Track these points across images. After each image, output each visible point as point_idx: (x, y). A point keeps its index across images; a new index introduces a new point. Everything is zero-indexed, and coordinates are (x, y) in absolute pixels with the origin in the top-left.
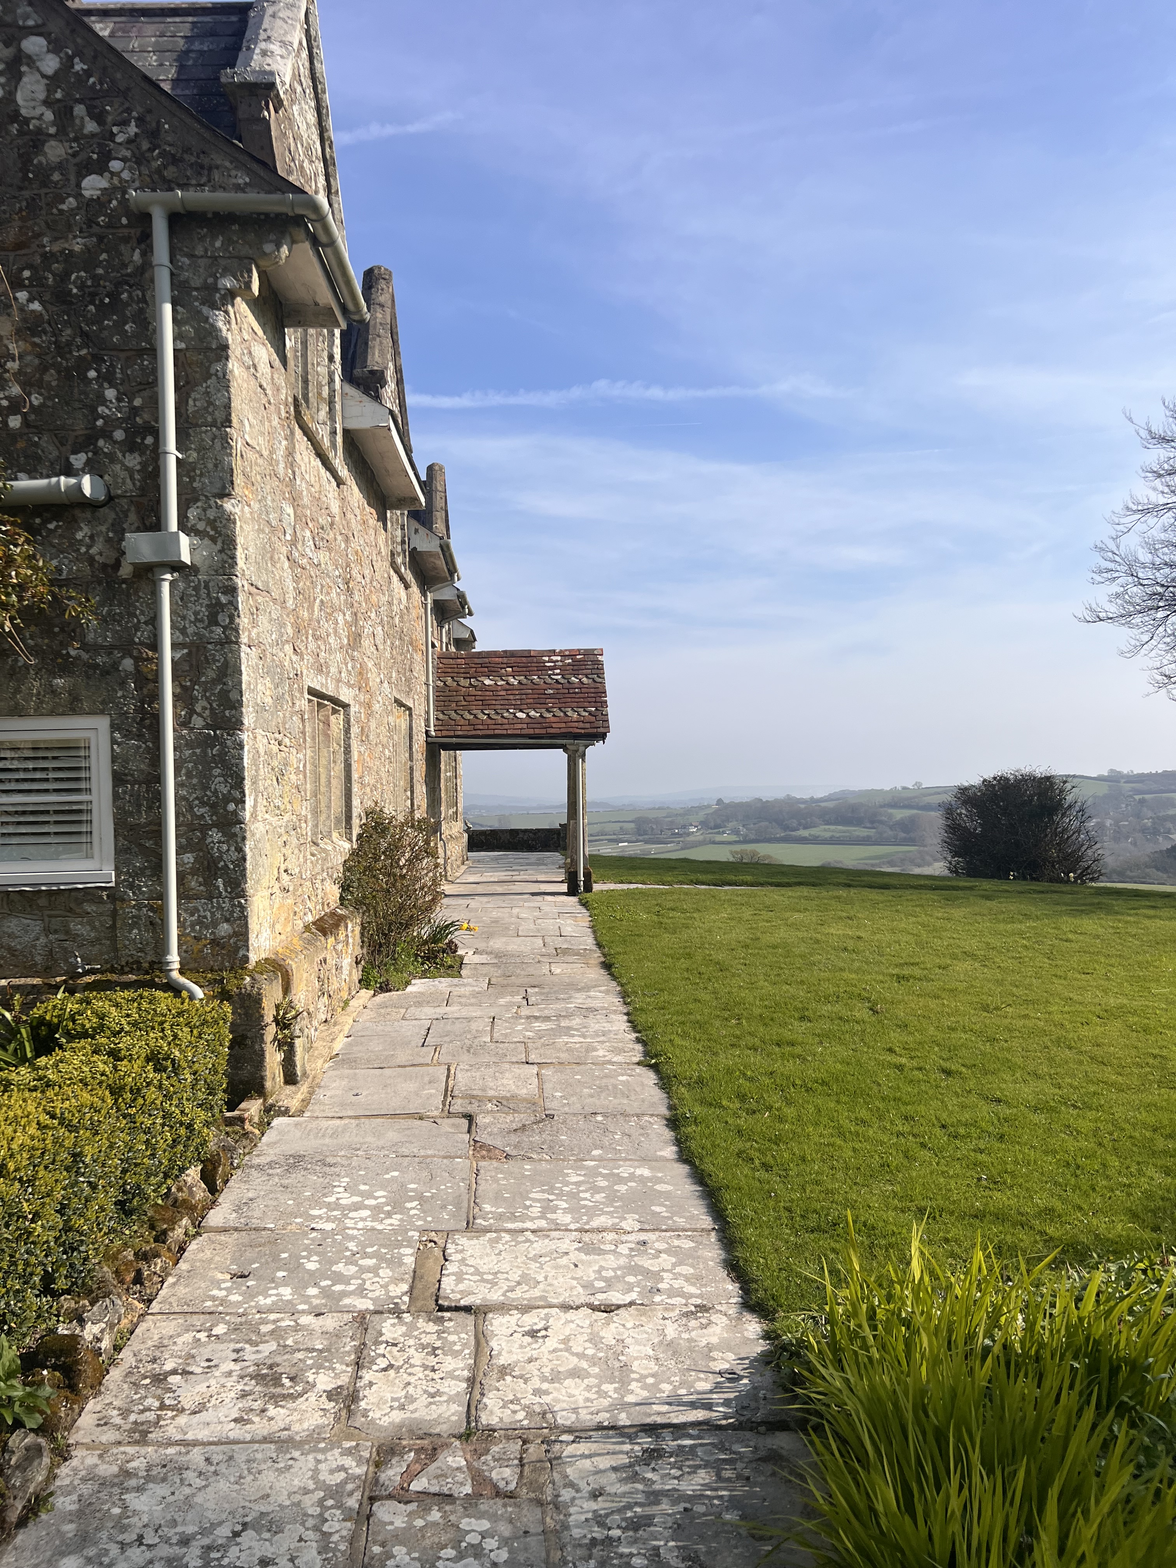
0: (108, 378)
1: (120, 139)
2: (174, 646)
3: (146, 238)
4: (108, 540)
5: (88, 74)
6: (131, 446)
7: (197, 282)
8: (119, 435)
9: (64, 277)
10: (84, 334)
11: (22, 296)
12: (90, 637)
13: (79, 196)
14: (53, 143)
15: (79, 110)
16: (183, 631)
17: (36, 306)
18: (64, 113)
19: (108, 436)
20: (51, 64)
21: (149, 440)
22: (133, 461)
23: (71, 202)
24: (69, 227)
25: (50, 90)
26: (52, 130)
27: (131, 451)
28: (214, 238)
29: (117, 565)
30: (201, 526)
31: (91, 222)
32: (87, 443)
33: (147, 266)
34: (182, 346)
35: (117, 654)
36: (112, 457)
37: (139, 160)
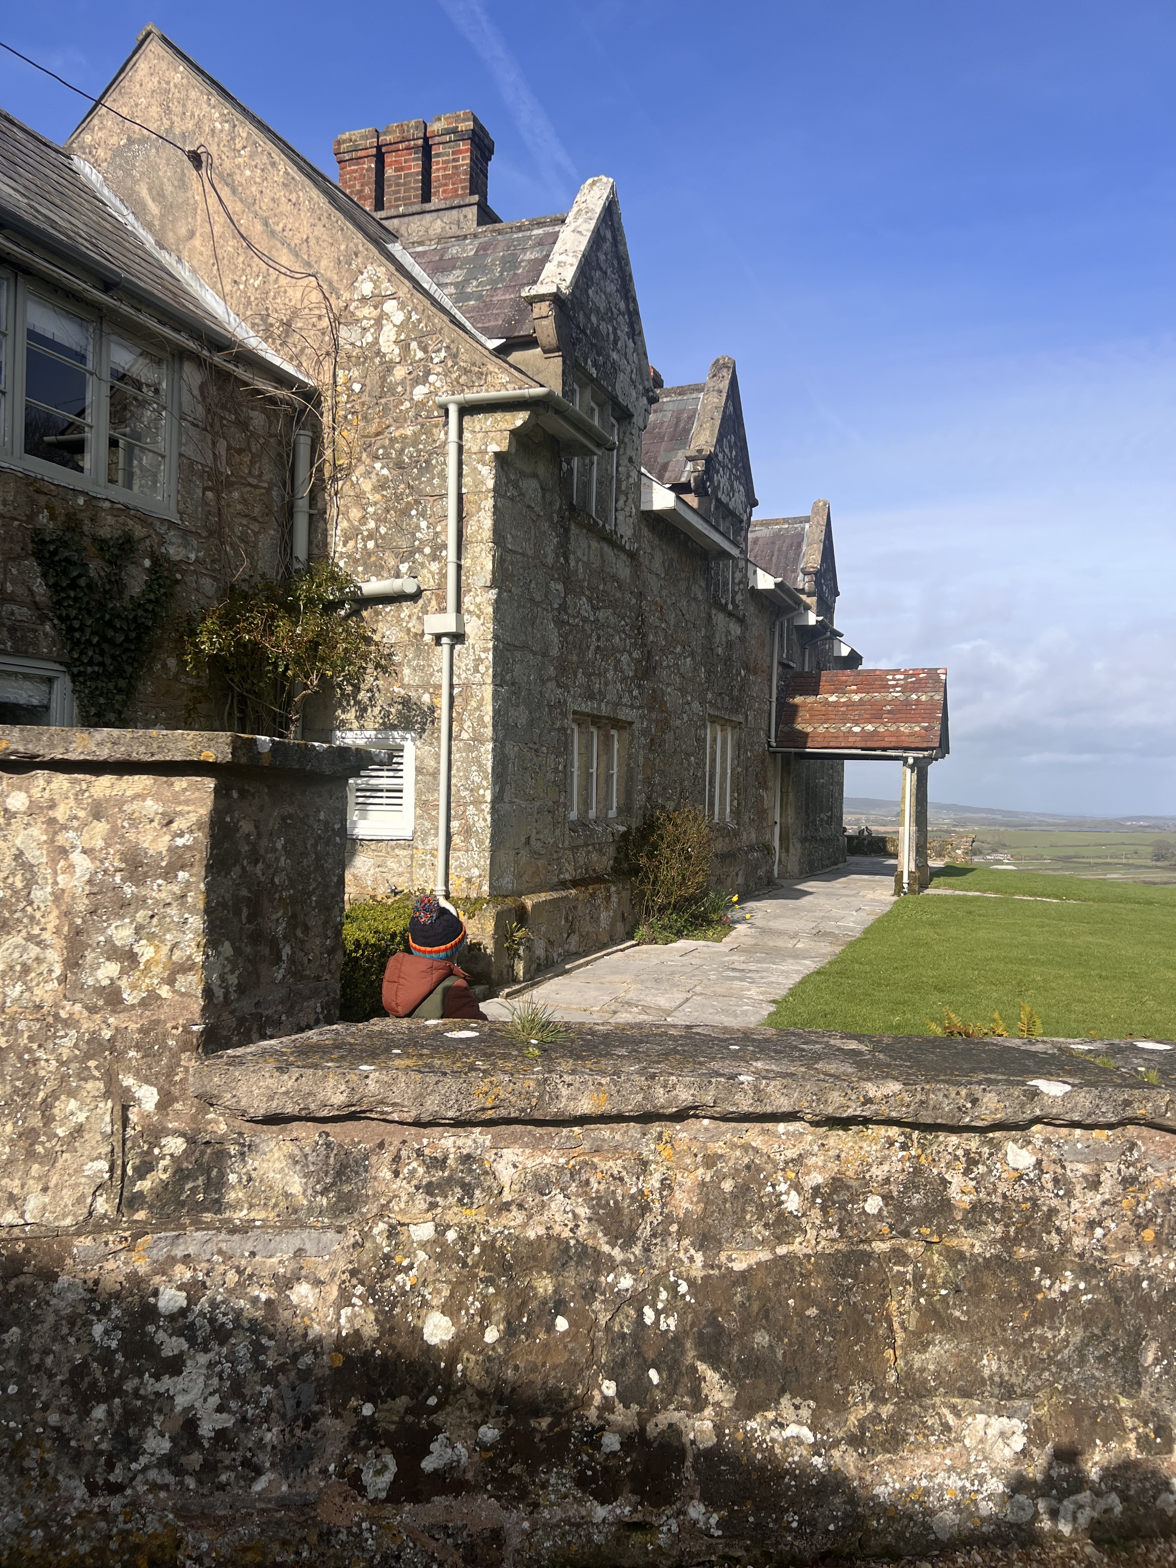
0: (422, 514)
1: (436, 361)
3: (446, 425)
4: (419, 617)
5: (419, 321)
6: (434, 557)
7: (475, 450)
8: (427, 550)
9: (401, 452)
10: (411, 487)
11: (378, 465)
12: (406, 680)
13: (411, 400)
14: (398, 367)
15: (414, 345)
16: (460, 677)
18: (405, 348)
19: (421, 551)
20: (399, 317)
21: (442, 553)
22: (435, 566)
23: (407, 404)
24: (405, 420)
25: (398, 334)
26: (398, 360)
27: (432, 560)
28: (486, 419)
29: (423, 632)
30: (472, 608)
31: (417, 416)
32: (409, 556)
33: (445, 443)
34: (465, 491)
35: (422, 691)
36: (423, 565)
37: (446, 373)
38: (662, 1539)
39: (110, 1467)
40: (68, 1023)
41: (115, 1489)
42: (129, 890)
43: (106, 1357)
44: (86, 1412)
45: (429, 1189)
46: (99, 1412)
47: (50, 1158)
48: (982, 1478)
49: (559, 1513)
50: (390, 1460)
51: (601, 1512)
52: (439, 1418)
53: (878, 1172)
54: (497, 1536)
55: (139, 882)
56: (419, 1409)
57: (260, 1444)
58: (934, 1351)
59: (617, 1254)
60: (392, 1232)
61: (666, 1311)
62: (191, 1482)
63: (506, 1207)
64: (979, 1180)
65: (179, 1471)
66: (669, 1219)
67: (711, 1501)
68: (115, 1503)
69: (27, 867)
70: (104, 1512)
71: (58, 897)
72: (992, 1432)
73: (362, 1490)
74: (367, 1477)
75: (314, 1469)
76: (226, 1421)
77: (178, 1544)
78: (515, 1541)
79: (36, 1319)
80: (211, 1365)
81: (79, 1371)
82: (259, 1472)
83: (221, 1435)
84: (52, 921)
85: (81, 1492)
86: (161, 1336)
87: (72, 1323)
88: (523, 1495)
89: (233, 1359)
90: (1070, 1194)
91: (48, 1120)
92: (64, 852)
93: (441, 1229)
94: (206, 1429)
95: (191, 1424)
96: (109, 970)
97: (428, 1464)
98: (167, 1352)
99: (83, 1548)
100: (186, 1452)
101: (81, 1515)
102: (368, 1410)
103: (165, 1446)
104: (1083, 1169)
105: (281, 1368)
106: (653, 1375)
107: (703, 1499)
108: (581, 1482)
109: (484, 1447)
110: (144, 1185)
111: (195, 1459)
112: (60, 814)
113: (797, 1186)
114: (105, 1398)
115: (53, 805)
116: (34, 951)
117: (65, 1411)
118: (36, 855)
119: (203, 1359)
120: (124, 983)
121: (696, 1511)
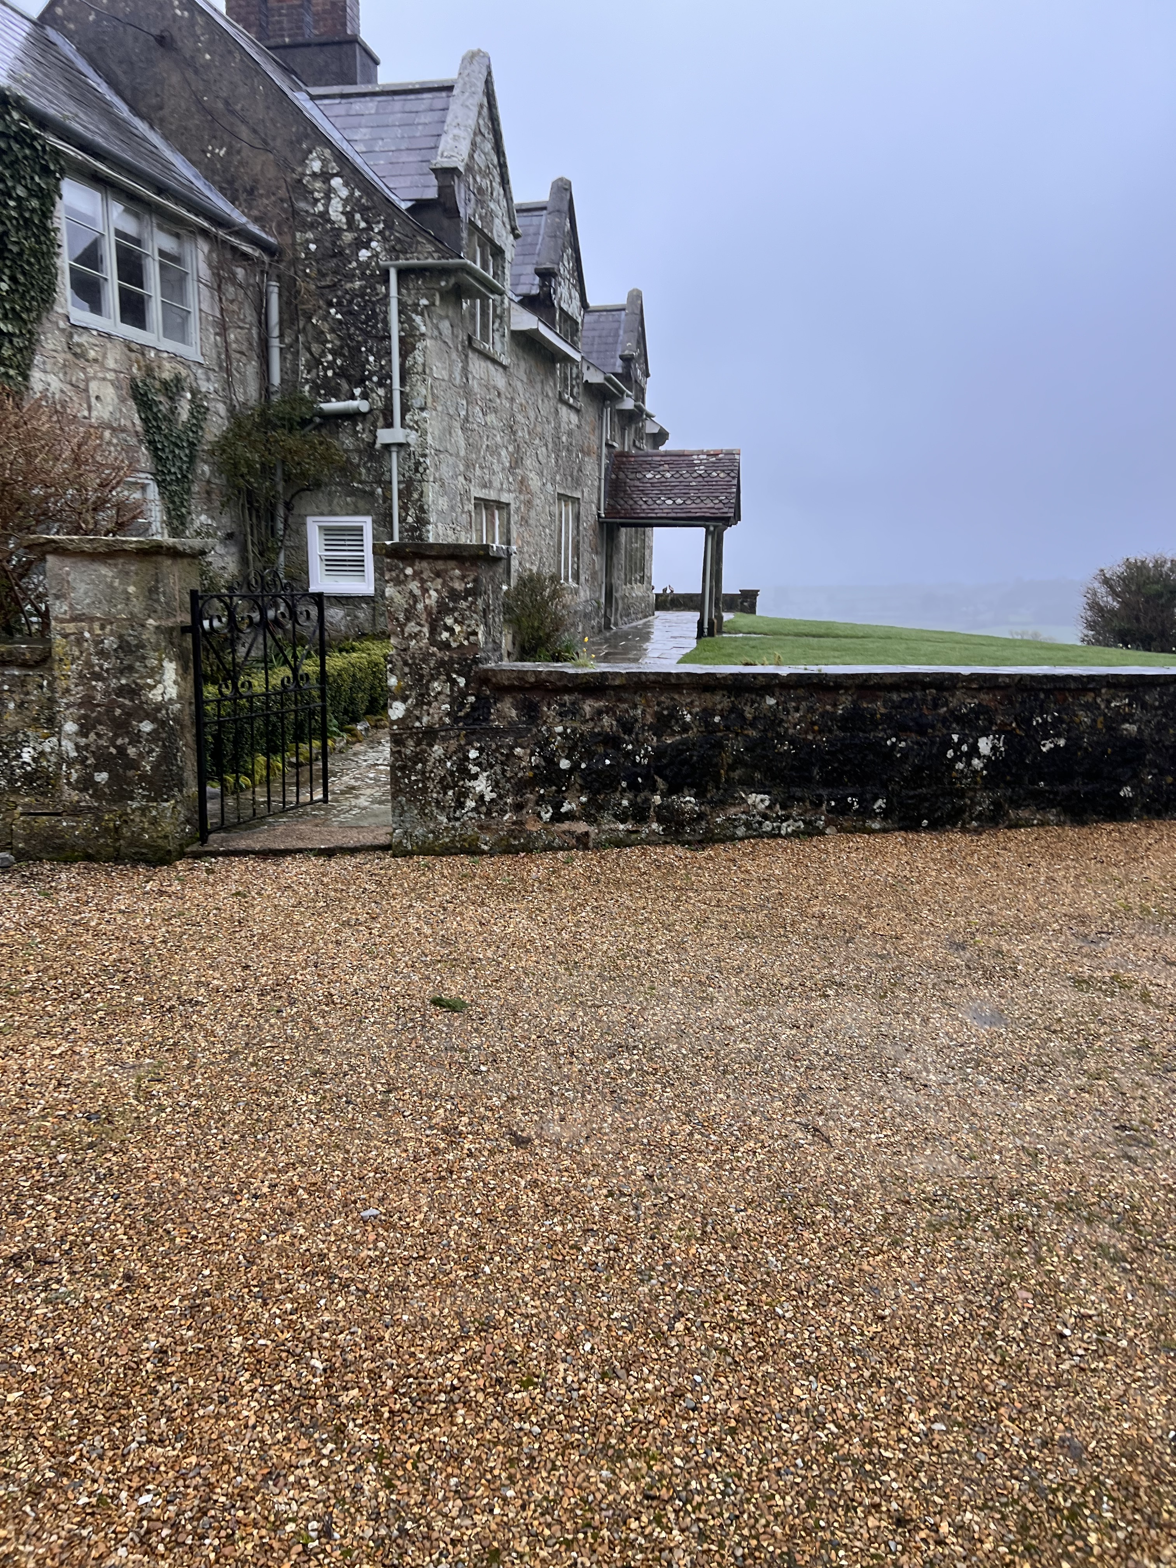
0: (370, 351)
1: (376, 230)
2: (399, 482)
3: (386, 281)
4: (370, 431)
5: (361, 197)
6: (380, 384)
7: (410, 302)
8: (375, 379)
9: (350, 302)
10: (360, 329)
11: (333, 311)
12: (363, 477)
13: (357, 260)
14: (346, 234)
15: (358, 216)
16: (404, 475)
17: (339, 316)
18: (349, 216)
19: (371, 380)
20: (344, 193)
21: (388, 381)
22: (381, 392)
23: (354, 264)
24: (354, 276)
25: (344, 206)
26: (345, 227)
27: (380, 386)
28: (418, 280)
29: (374, 443)
30: (411, 424)
31: (363, 273)
32: (361, 382)
33: (387, 295)
34: (403, 334)
35: (375, 485)
36: (372, 390)
37: (385, 239)
38: (643, 836)
39: (455, 812)
40: (434, 654)
41: (457, 819)
42: (451, 605)
43: (452, 774)
44: (445, 794)
45: (560, 714)
46: (450, 793)
47: (429, 704)
48: (754, 816)
49: (607, 827)
50: (550, 808)
51: (621, 827)
52: (566, 795)
53: (719, 707)
54: (587, 834)
55: (455, 601)
56: (559, 791)
57: (506, 803)
58: (738, 772)
59: (626, 737)
60: (548, 730)
61: (644, 757)
62: (483, 817)
63: (587, 721)
64: (756, 709)
65: (479, 813)
66: (644, 725)
67: (659, 821)
68: (457, 824)
69: (414, 596)
70: (454, 828)
71: (426, 607)
72: (758, 800)
73: (541, 818)
74: (543, 814)
75: (524, 812)
76: (494, 795)
77: (478, 838)
78: (593, 836)
79: (427, 761)
80: (488, 777)
81: (443, 779)
82: (506, 812)
83: (492, 800)
84: (424, 616)
85: (445, 820)
86: (471, 766)
87: (439, 761)
88: (596, 820)
89: (495, 773)
90: (788, 714)
91: (428, 689)
92: (427, 591)
93: (565, 729)
94: (487, 798)
95: (482, 796)
96: (445, 635)
97: (563, 810)
98: (473, 772)
99: (447, 840)
100: (481, 806)
101: (446, 828)
102: (542, 792)
103: (473, 804)
104: (793, 704)
105: (512, 777)
106: (640, 780)
107: (657, 821)
108: (615, 816)
109: (582, 804)
110: (461, 714)
111: (484, 809)
112: (425, 576)
113: (690, 713)
114: (453, 788)
115: (422, 572)
116: (419, 628)
117: (438, 793)
118: (417, 592)
119: (485, 774)
120: (451, 640)
121: (655, 826)
